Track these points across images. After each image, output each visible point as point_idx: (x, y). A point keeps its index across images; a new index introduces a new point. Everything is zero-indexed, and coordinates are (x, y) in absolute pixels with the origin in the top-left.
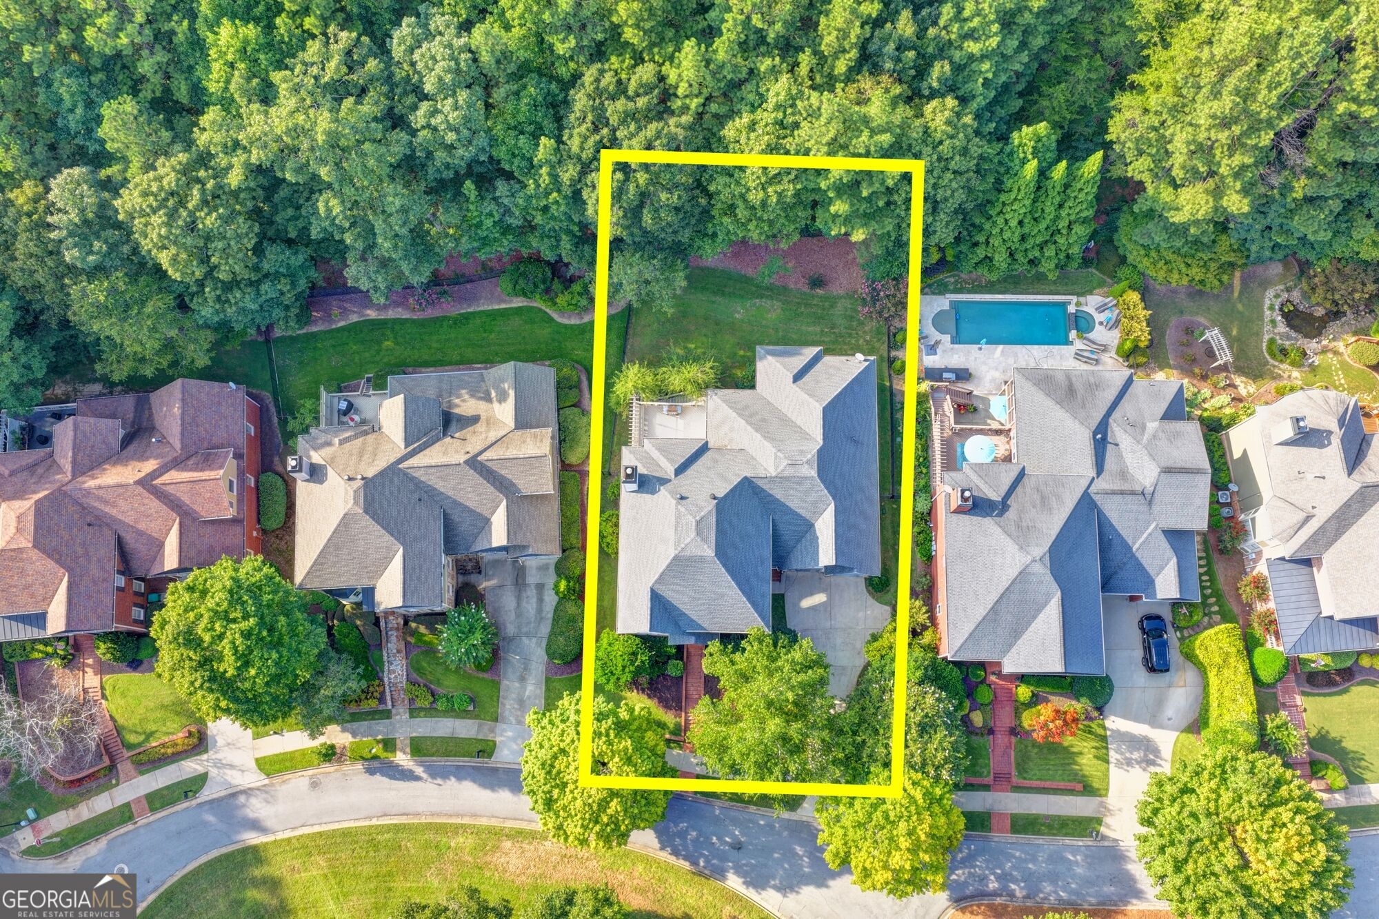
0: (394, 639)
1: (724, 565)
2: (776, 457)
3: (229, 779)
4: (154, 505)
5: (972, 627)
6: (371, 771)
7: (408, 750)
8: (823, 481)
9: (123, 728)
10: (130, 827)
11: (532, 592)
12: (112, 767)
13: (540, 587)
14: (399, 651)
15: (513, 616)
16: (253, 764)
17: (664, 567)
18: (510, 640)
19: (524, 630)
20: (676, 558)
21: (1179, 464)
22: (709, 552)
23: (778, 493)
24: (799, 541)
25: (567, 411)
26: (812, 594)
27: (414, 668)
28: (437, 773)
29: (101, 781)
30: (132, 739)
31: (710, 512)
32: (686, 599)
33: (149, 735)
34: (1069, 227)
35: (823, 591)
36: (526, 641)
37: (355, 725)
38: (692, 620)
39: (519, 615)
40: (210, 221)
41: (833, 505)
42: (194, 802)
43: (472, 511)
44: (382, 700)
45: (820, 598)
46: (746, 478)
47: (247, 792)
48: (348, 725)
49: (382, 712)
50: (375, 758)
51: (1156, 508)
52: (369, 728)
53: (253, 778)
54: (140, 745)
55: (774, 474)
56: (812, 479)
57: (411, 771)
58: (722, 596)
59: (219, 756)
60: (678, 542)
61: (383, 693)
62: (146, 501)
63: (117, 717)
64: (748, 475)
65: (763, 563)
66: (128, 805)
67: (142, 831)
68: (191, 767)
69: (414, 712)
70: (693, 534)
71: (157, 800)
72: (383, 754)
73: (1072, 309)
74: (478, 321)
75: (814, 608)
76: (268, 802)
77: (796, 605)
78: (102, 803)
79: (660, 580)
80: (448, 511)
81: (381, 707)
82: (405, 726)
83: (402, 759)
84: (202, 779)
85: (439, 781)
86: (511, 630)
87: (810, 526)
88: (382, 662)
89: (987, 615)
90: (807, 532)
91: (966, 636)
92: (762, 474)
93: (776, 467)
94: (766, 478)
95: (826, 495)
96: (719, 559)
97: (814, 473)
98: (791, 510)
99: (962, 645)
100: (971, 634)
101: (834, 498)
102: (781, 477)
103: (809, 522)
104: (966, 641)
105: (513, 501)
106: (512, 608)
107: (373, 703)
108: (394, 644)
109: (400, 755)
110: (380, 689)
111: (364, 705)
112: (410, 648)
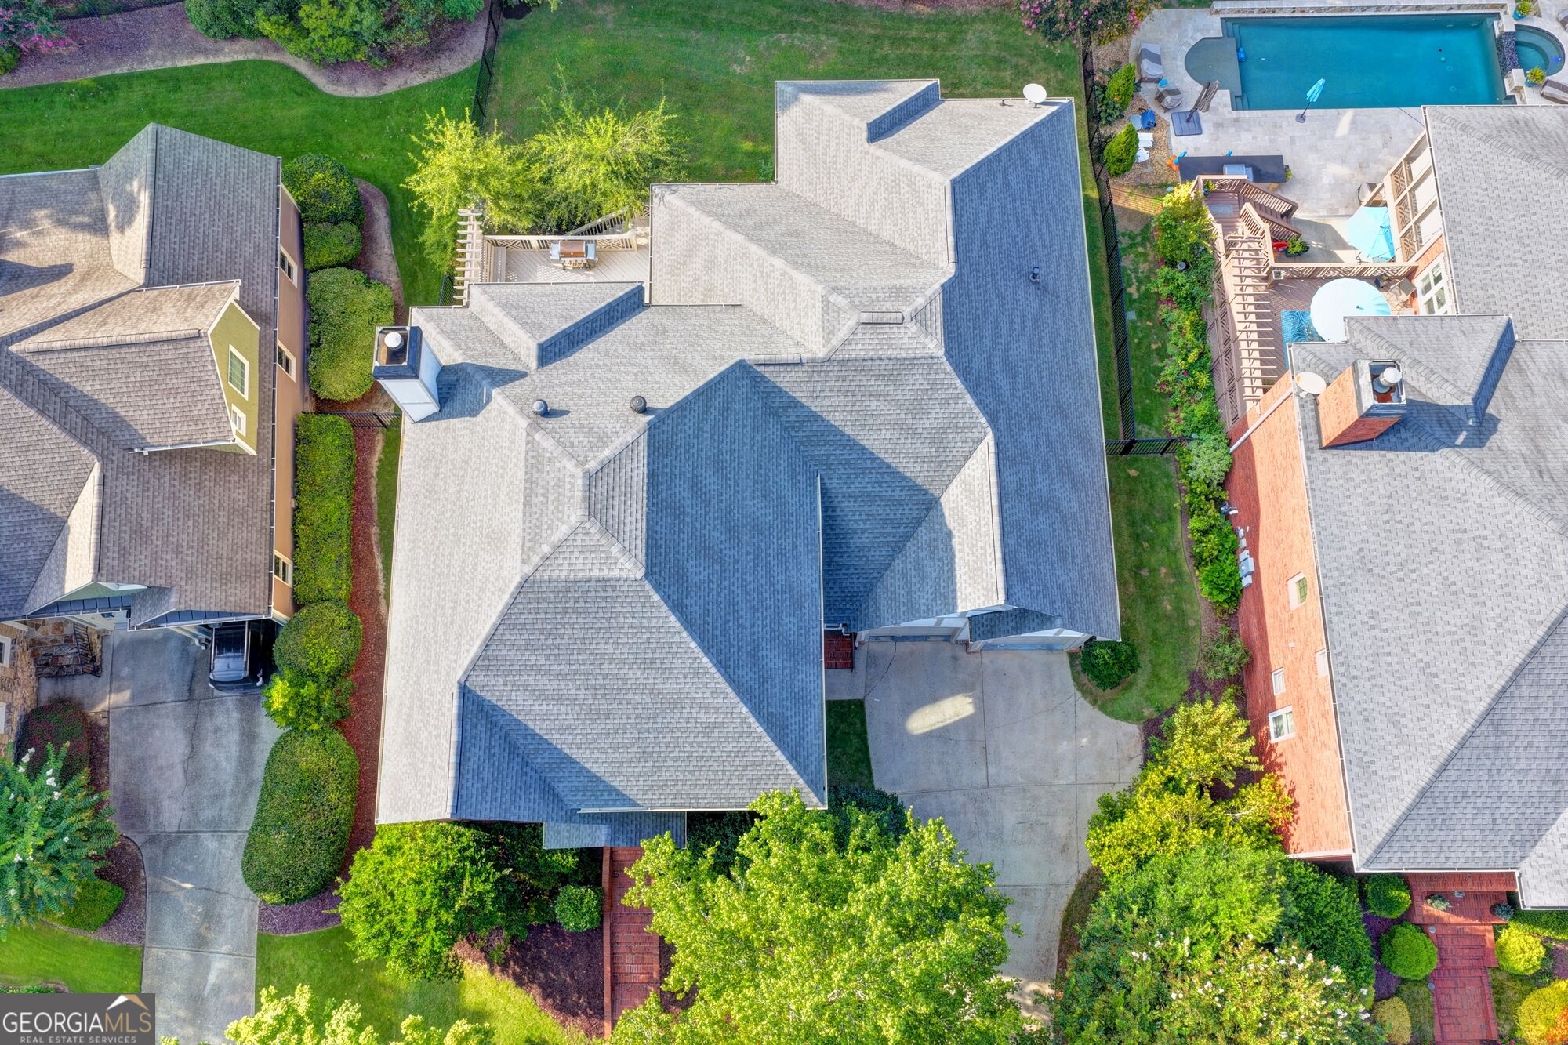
1: (677, 607)
2: (827, 306)
5: (1427, 772)
8: (963, 372)
15: (177, 779)
17: (493, 618)
18: (169, 841)
19: (207, 813)
20: (526, 586)
22: (628, 567)
23: (835, 410)
24: (898, 548)
25: (327, 275)
26: (934, 698)
31: (628, 448)
32: (569, 715)
35: (964, 688)
36: (209, 843)
38: (595, 779)
39: (194, 774)
41: (990, 439)
45: (956, 708)
46: (741, 365)
55: (821, 353)
56: (928, 362)
58: (677, 702)
60: (532, 537)
64: (750, 357)
65: (797, 605)
70: (575, 514)
73: (1505, 23)
75: (942, 735)
77: (897, 727)
79: (485, 658)
86: (172, 815)
87: (929, 505)
89: (1472, 733)
90: (919, 522)
91: (1409, 798)
92: (789, 353)
93: (828, 334)
94: (801, 363)
95: (970, 410)
96: (657, 587)
97: (934, 346)
98: (874, 459)
99: (1396, 828)
100: (1423, 794)
101: (993, 421)
102: (842, 363)
103: (926, 492)
104: (1407, 816)
105: (122, 469)
106: (177, 760)
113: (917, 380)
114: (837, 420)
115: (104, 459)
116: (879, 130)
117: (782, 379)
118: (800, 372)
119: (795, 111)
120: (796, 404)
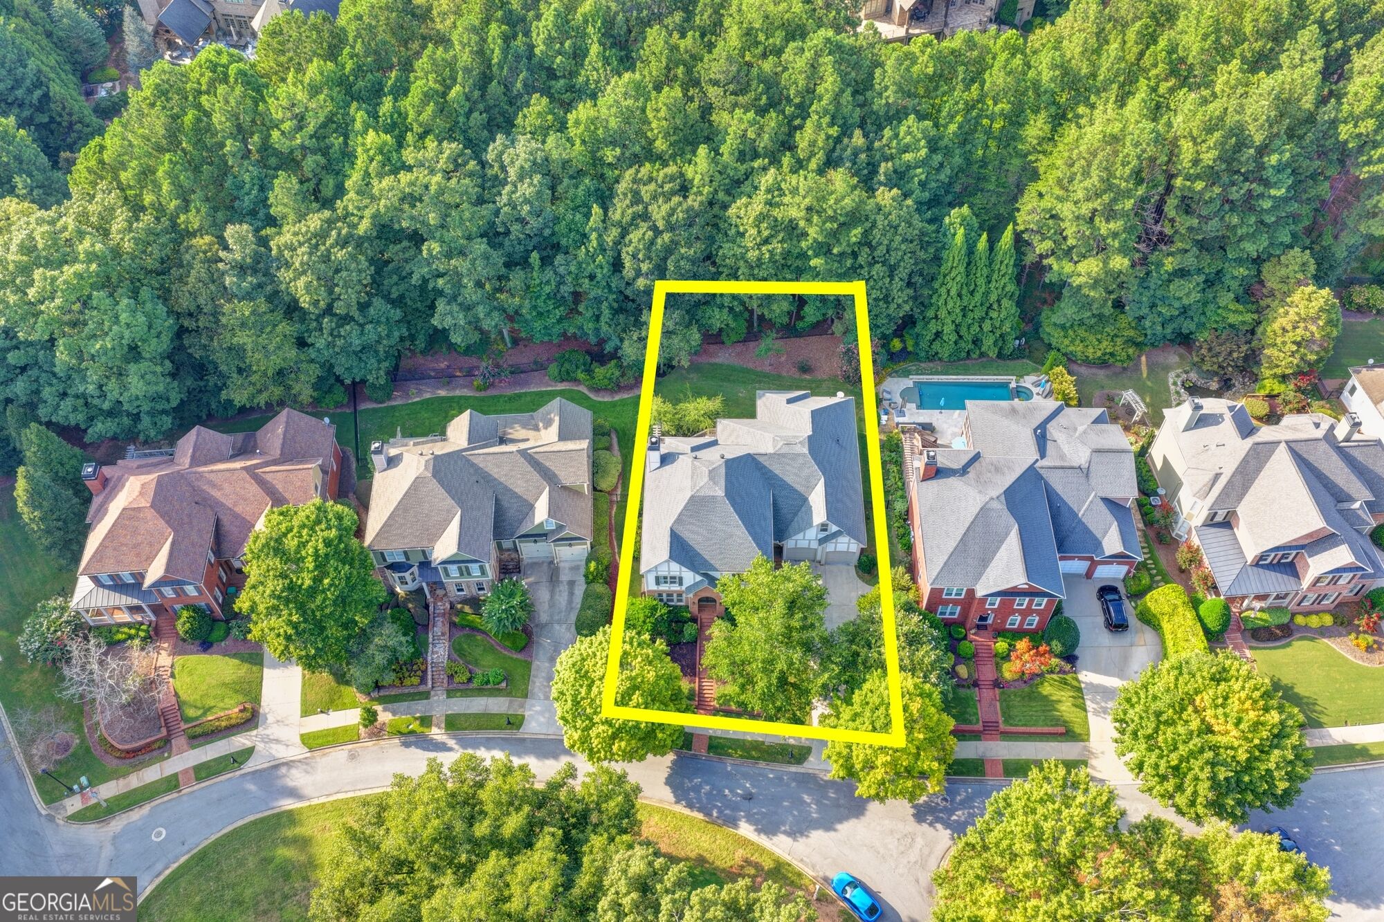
0: (439, 624)
1: (733, 505)
2: (774, 439)
3: (274, 752)
4: (253, 489)
5: (946, 558)
6: (406, 745)
7: (443, 725)
8: (814, 458)
9: (185, 703)
10: (175, 795)
11: (564, 588)
12: (167, 741)
13: (572, 583)
14: (443, 634)
15: (546, 606)
16: (298, 740)
17: (682, 507)
18: (542, 626)
19: (556, 618)
20: (692, 496)
21: (1107, 447)
22: (720, 492)
23: (776, 469)
24: (795, 514)
25: (600, 452)
27: (457, 651)
28: (467, 744)
29: (155, 753)
30: (191, 713)
31: (720, 465)
32: (700, 539)
33: (208, 710)
34: (999, 301)
36: (557, 627)
37: (396, 705)
38: (706, 561)
39: (552, 604)
40: (340, 254)
41: (823, 479)
42: (238, 773)
43: (520, 497)
44: (423, 680)
46: (747, 453)
47: (289, 764)
48: (390, 706)
49: (420, 693)
50: (412, 732)
51: (1093, 481)
52: (409, 707)
53: (297, 751)
54: (197, 718)
55: (772, 452)
56: (804, 455)
57: (444, 744)
59: (267, 732)
60: (693, 486)
61: (425, 672)
62: (247, 486)
63: (180, 693)
64: (750, 451)
66: (176, 775)
67: (185, 798)
68: (240, 741)
69: (450, 693)
70: (706, 479)
71: (203, 772)
72: (420, 730)
73: (1013, 385)
74: (528, 399)
76: (307, 772)
78: (151, 774)
79: (679, 520)
80: (499, 497)
81: (422, 688)
82: (442, 705)
83: (437, 733)
84: (249, 752)
85: (468, 749)
86: (544, 617)
87: (805, 500)
88: (427, 644)
89: (957, 546)
90: (802, 506)
91: (942, 565)
92: (763, 451)
93: (774, 447)
94: (766, 454)
95: (817, 470)
96: (728, 499)
97: (805, 450)
98: (789, 484)
99: (939, 574)
100: (945, 564)
101: (823, 473)
102: (779, 455)
103: (804, 496)
104: (942, 570)
106: (546, 599)
107: (415, 680)
108: (439, 628)
109: (434, 730)
110: (423, 667)
111: (407, 682)
112: (454, 630)
113: (801, 461)
114: (777, 472)
115: (550, 484)
116: (789, 401)
117: (761, 459)
118: (766, 457)
119: (764, 399)
120: (765, 467)
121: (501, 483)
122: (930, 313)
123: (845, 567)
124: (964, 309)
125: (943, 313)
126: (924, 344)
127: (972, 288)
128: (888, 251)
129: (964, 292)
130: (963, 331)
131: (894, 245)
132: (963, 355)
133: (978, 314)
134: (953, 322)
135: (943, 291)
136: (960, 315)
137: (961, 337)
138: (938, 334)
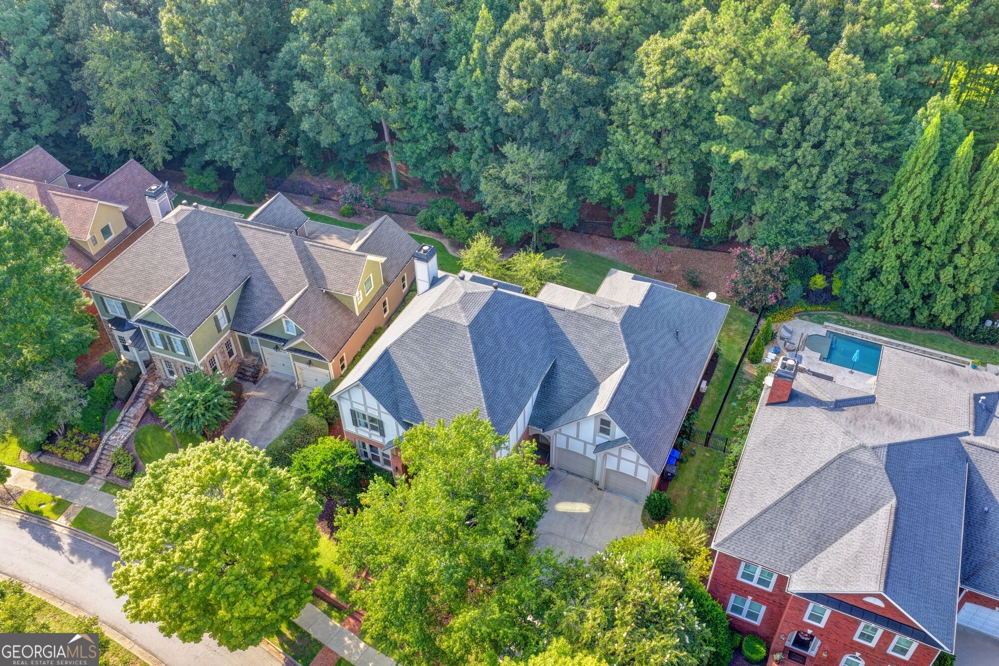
0: (138, 405)
1: (475, 344)
2: (583, 298)
5: (756, 512)
6: (22, 525)
7: (73, 518)
8: (623, 331)
11: (289, 415)
14: (135, 417)
17: (409, 327)
20: (427, 316)
22: (464, 320)
23: (571, 335)
24: (577, 401)
26: (574, 500)
27: (136, 440)
28: (79, 550)
31: (485, 293)
35: (589, 501)
37: (47, 479)
41: (628, 364)
43: (273, 288)
44: (86, 460)
45: (583, 508)
46: (541, 303)
48: (42, 476)
49: (80, 474)
50: (38, 514)
52: (57, 486)
55: (572, 309)
56: (611, 324)
57: (58, 540)
58: (458, 384)
61: (93, 451)
69: (107, 486)
70: (455, 300)
72: (47, 514)
75: (571, 516)
79: (400, 341)
80: (254, 282)
81: (81, 470)
82: (88, 496)
83: (61, 525)
85: (75, 559)
87: (595, 385)
88: (115, 422)
89: (781, 500)
90: (589, 392)
91: (745, 521)
94: (564, 310)
95: (623, 349)
96: (471, 332)
97: (617, 320)
98: (579, 358)
99: (736, 533)
100: (752, 521)
101: (631, 357)
102: (580, 315)
103: (596, 379)
104: (742, 528)
105: (314, 291)
106: (262, 421)
107: (78, 456)
108: (137, 410)
109: (62, 520)
110: (94, 445)
111: (69, 455)
112: (149, 417)
113: (606, 331)
114: (570, 337)
115: (310, 285)
117: (555, 315)
118: (562, 314)
120: (557, 326)
121: (261, 267)
122: (869, 240)
123: (628, 502)
124: (918, 244)
125: (886, 241)
126: (852, 283)
127: (935, 213)
128: (825, 128)
129: (923, 215)
130: (911, 275)
131: (835, 120)
132: (905, 313)
133: (938, 254)
134: (898, 257)
135: (892, 207)
136: (911, 250)
137: (906, 286)
138: (874, 273)
